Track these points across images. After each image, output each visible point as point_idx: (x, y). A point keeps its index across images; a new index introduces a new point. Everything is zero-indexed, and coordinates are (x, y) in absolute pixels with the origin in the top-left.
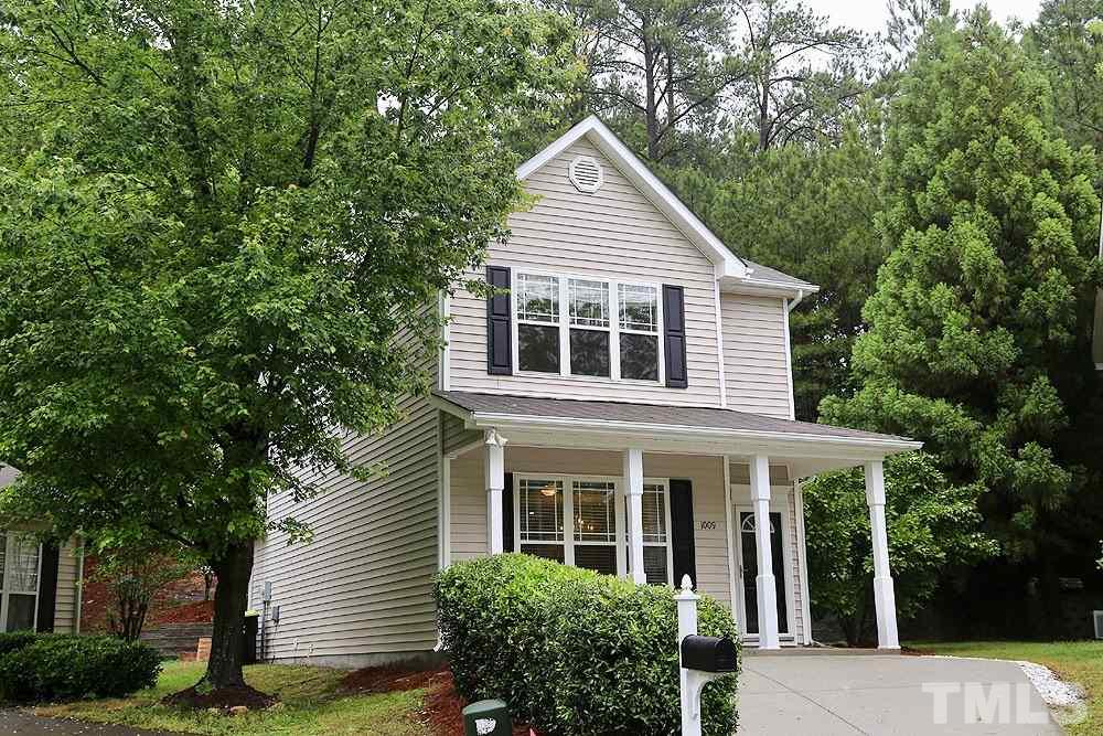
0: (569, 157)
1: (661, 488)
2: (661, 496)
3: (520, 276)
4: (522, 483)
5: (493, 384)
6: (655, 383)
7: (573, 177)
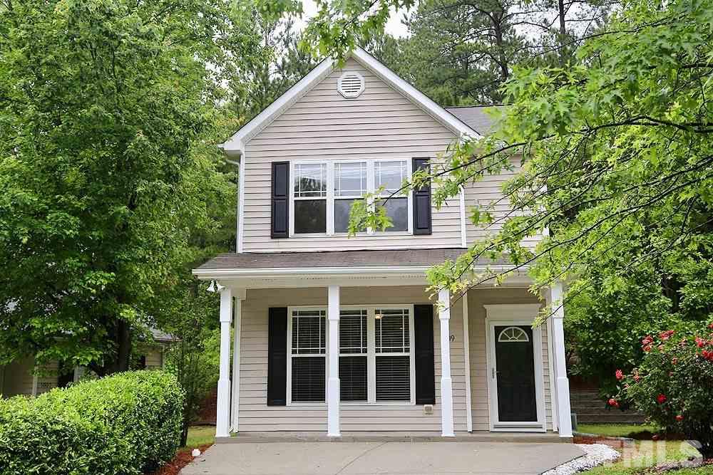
0: (337, 74)
1: (407, 312)
2: (407, 318)
3: (296, 166)
4: (294, 313)
5: (275, 245)
6: (405, 233)
7: (340, 89)
